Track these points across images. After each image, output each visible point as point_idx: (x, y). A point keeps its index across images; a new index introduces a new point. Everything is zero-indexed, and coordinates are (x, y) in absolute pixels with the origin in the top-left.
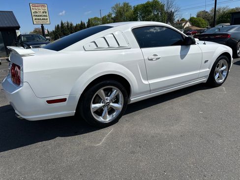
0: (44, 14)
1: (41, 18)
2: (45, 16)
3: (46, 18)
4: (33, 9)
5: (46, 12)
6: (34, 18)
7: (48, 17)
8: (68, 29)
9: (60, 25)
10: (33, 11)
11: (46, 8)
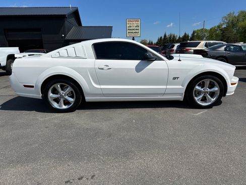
0: (137, 28)
1: (134, 31)
2: (137, 30)
3: (137, 31)
4: (128, 24)
5: (138, 26)
6: (128, 31)
7: (139, 31)
8: (170, 40)
9: (163, 37)
10: (128, 25)
11: (139, 23)
